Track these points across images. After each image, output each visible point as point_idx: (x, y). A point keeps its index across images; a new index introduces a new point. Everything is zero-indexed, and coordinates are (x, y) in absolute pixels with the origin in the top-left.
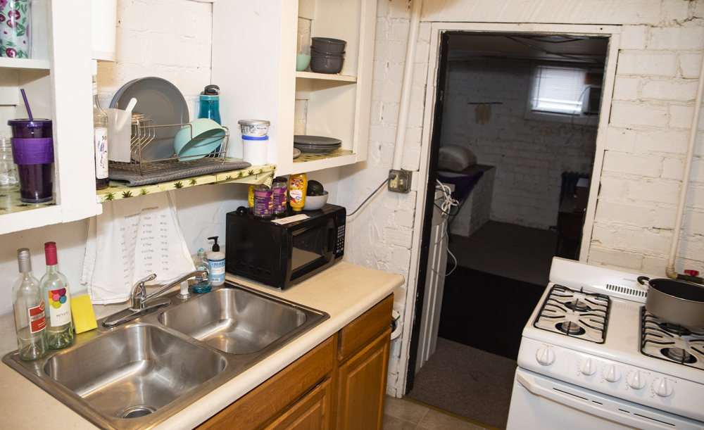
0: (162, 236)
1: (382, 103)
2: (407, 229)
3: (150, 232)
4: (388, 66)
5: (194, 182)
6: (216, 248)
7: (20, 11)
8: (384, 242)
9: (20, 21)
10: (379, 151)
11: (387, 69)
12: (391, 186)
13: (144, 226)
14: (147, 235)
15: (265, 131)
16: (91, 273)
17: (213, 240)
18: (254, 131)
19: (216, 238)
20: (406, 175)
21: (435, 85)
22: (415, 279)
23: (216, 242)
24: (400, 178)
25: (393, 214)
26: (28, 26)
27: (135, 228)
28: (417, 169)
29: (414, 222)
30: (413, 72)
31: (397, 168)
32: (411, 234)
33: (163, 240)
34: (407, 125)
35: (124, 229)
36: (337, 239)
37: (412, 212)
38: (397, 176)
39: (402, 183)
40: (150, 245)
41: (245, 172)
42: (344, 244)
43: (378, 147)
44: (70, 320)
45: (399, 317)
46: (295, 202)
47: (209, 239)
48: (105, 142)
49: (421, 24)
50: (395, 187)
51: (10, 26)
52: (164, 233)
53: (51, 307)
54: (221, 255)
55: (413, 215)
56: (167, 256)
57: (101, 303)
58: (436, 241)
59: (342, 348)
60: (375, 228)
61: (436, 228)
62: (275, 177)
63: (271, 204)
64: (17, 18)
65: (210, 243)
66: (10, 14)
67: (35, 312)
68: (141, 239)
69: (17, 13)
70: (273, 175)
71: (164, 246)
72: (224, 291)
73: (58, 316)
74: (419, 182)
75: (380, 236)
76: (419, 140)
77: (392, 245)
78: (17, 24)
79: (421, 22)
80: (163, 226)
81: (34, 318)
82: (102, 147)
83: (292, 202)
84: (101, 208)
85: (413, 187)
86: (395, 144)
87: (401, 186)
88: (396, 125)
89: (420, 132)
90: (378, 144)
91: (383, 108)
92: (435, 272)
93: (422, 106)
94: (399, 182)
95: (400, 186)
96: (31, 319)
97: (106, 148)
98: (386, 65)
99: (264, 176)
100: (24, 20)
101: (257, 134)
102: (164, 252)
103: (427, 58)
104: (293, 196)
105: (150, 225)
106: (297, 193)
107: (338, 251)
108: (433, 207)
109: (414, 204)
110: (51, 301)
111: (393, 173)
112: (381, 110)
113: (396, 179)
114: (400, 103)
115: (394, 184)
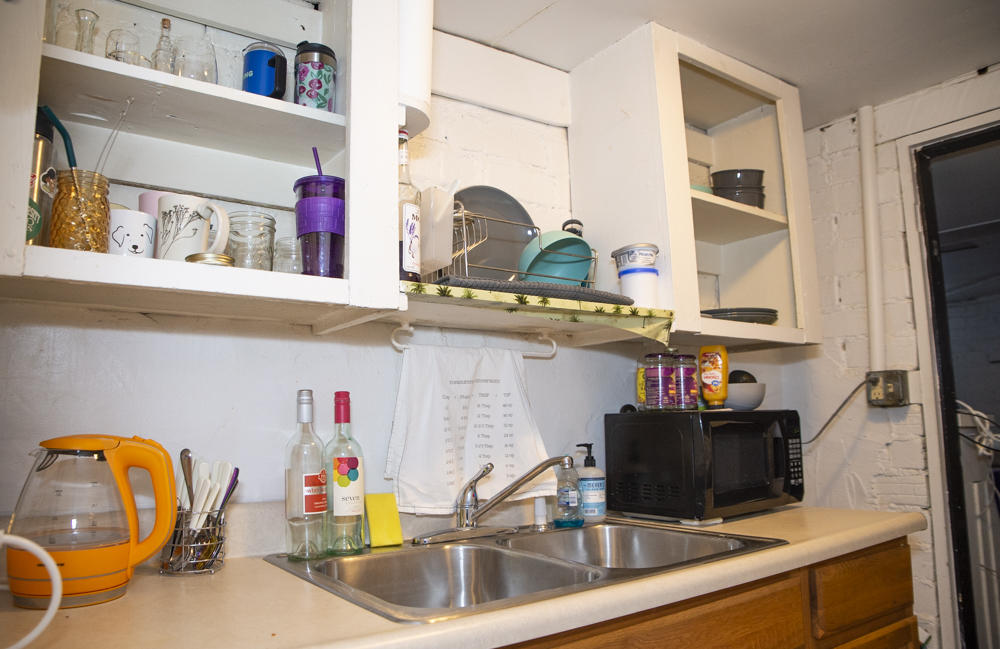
0: (506, 425)
1: (836, 278)
2: (915, 472)
3: (488, 416)
4: (836, 222)
5: (545, 301)
6: (590, 462)
7: (323, 80)
8: (876, 501)
9: (321, 92)
10: (843, 353)
11: (835, 226)
12: (873, 397)
13: (479, 406)
14: (483, 421)
15: (652, 260)
16: (399, 460)
17: (585, 449)
18: (635, 258)
19: (589, 446)
20: (897, 377)
21: (921, 229)
22: (949, 565)
23: (589, 452)
24: (886, 381)
25: (885, 450)
26: (331, 100)
27: (464, 401)
28: (915, 365)
29: (926, 459)
30: (879, 218)
31: (878, 367)
32: (924, 480)
33: (508, 430)
34: (884, 299)
35: (448, 398)
36: (788, 460)
37: (919, 440)
38: (881, 379)
39: (891, 390)
40: (488, 436)
41: (626, 310)
42: (801, 471)
43: (840, 345)
44: (362, 513)
45: (929, 638)
46: (711, 390)
47: (578, 446)
48: (417, 224)
49: (878, 147)
50: (881, 397)
51: (310, 96)
52: (508, 420)
53: (336, 484)
54: (598, 472)
55: (921, 446)
56: (512, 456)
57: (411, 511)
58: (978, 512)
59: (820, 612)
60: (855, 478)
61: (972, 490)
62: (673, 330)
63: (672, 389)
64: (319, 88)
65: (582, 452)
66: (311, 83)
67: (313, 481)
68: (475, 426)
69: (319, 82)
70: (669, 326)
71: (508, 440)
72: (604, 530)
73: (345, 499)
74: (924, 388)
75: (866, 491)
76: (910, 319)
77: (892, 505)
78: (318, 94)
79: (876, 145)
80: (507, 410)
81: (309, 491)
82: (412, 229)
83: (706, 391)
84: (406, 302)
85: (913, 398)
86: (869, 335)
87: (891, 394)
88: (865, 305)
89: (909, 306)
90: (839, 342)
91: (839, 285)
92: (988, 570)
93: (905, 265)
94: (886, 388)
95: (888, 395)
96: (307, 491)
97: (417, 232)
98: (833, 221)
99: (656, 325)
100: (326, 91)
101: (640, 262)
102: (509, 450)
103: (898, 191)
104: (708, 381)
105: (488, 406)
106: (714, 375)
107: (793, 482)
108: (957, 440)
109: (920, 427)
110: (336, 473)
111: (872, 376)
112: (836, 288)
113: (881, 383)
114: (866, 271)
115: (878, 393)
